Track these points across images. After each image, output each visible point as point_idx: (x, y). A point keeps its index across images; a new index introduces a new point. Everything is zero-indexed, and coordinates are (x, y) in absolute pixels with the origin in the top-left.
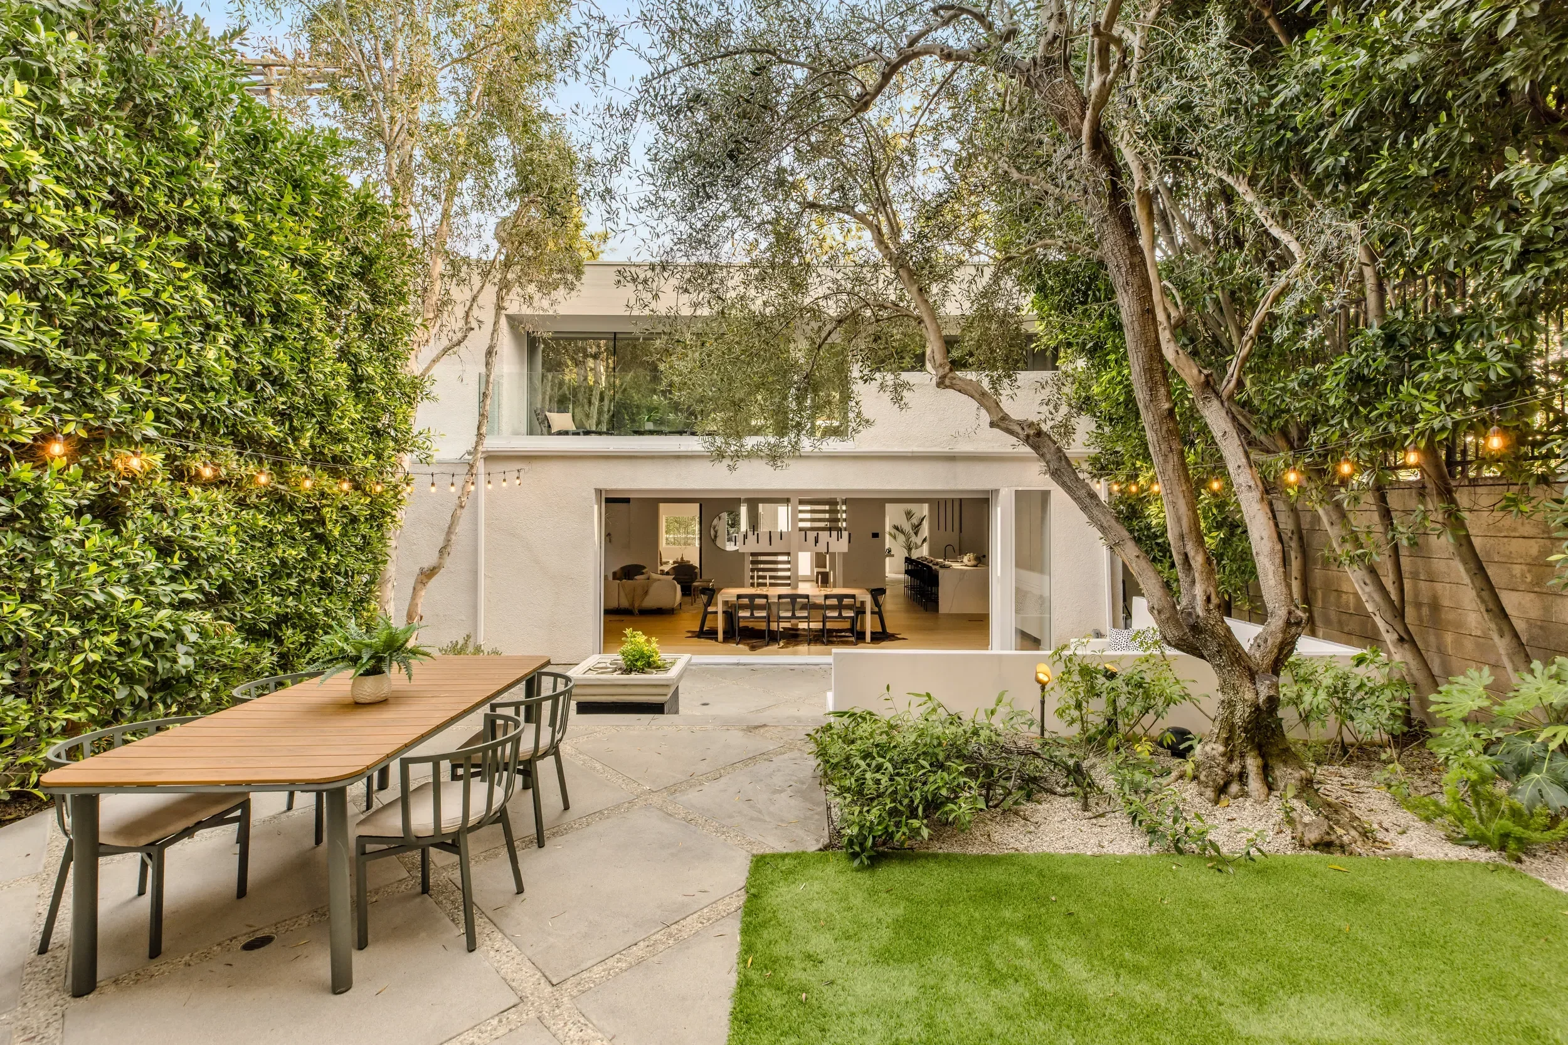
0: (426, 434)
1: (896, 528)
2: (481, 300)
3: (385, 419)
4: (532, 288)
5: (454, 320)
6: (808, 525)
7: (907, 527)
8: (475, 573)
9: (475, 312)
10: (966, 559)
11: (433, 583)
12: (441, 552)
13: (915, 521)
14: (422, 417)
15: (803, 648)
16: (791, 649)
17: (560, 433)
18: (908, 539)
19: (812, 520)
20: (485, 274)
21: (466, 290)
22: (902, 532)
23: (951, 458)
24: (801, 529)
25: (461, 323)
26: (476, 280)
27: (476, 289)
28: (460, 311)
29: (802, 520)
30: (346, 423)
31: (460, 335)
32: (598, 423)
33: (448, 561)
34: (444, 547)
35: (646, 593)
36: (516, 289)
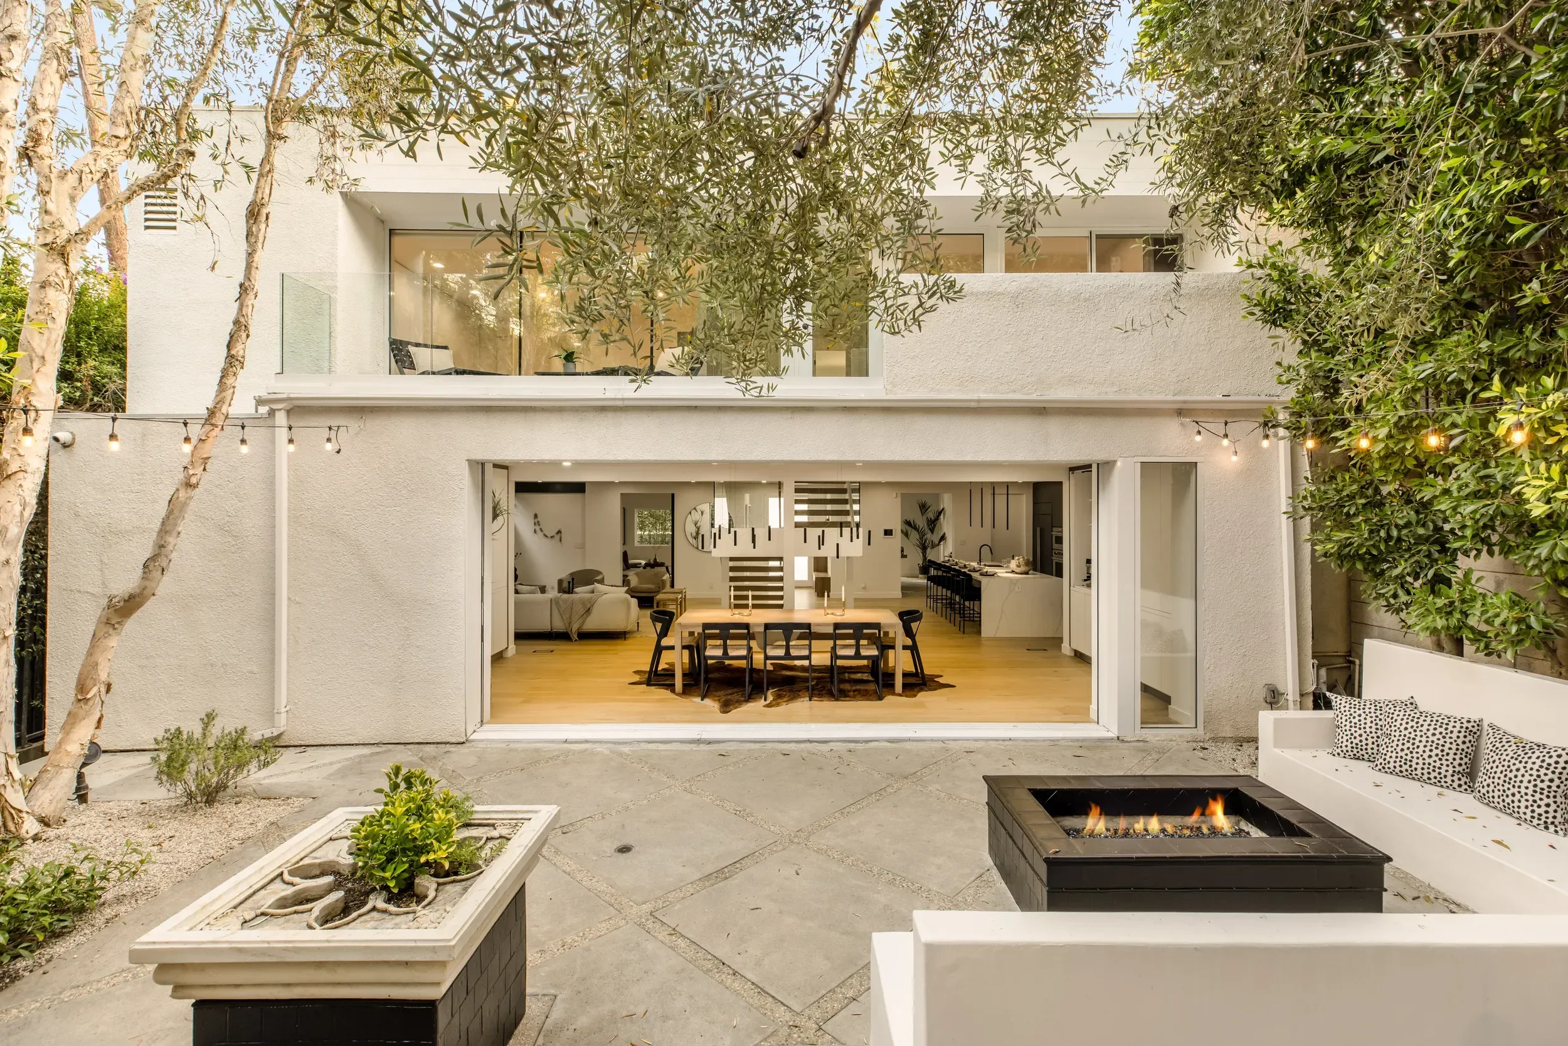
1: (908, 523)
6: (804, 519)
7: (921, 523)
8: (271, 595)
10: (1013, 564)
11: (131, 624)
12: (145, 566)
13: (931, 515)
15: (802, 705)
16: (784, 708)
18: (922, 535)
19: (811, 513)
22: (915, 528)
23: (1040, 411)
24: (798, 525)
29: (797, 513)
33: (165, 586)
34: (153, 558)
35: (588, 611)
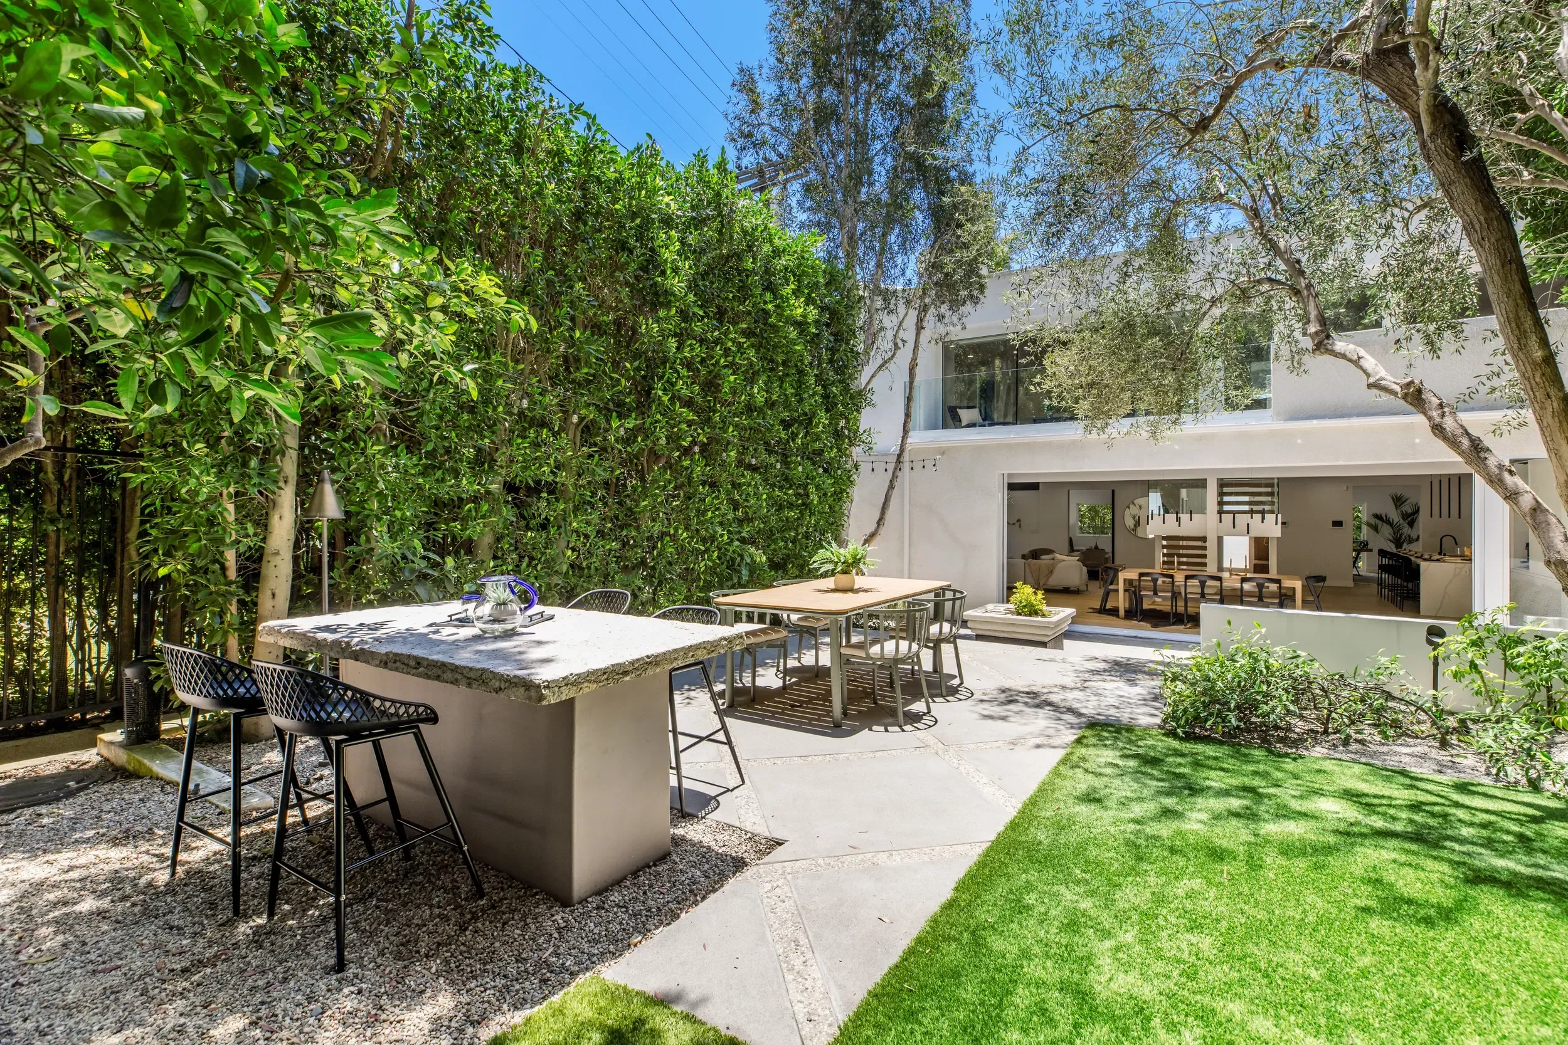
0: (868, 432)
1: (1378, 517)
2: (904, 325)
3: (842, 423)
4: (944, 308)
5: (884, 344)
7: (1395, 516)
9: (901, 334)
12: (878, 523)
14: (866, 419)
17: (968, 426)
18: (1397, 531)
20: (908, 303)
21: (894, 318)
22: (1388, 522)
25: (891, 345)
26: (902, 309)
27: (901, 316)
28: (890, 334)
30: (821, 428)
31: (890, 354)
32: (1005, 416)
33: (883, 530)
34: (880, 519)
36: (932, 310)
